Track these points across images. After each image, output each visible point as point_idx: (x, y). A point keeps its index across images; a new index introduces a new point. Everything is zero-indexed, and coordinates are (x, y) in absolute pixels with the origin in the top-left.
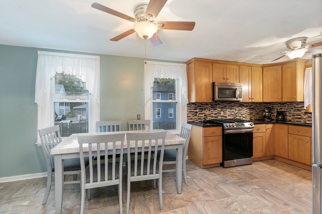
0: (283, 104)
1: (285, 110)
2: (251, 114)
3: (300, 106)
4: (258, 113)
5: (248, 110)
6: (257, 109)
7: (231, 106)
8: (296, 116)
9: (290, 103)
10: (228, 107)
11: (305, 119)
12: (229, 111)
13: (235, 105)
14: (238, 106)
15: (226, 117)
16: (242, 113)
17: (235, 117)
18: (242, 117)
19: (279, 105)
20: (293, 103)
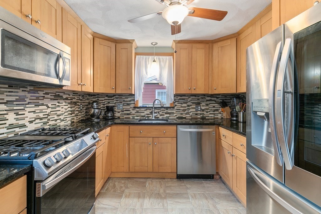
0: (111, 97)
1: (114, 105)
2: (72, 112)
3: (129, 99)
4: (81, 110)
5: (69, 106)
6: (79, 104)
7: (38, 98)
8: (125, 112)
9: (119, 95)
10: (28, 101)
11: (134, 114)
12: (33, 109)
13: (46, 96)
14: (51, 99)
15: (24, 126)
16: (58, 113)
17: (45, 123)
18: (59, 121)
19: (107, 98)
20: (122, 95)
